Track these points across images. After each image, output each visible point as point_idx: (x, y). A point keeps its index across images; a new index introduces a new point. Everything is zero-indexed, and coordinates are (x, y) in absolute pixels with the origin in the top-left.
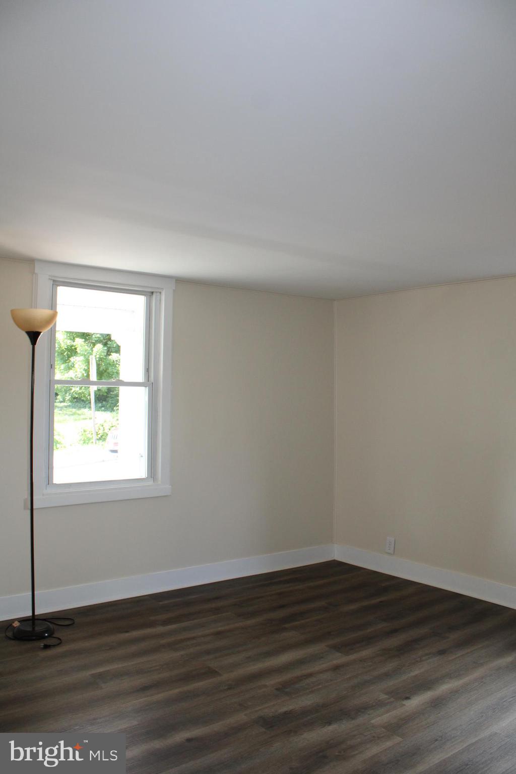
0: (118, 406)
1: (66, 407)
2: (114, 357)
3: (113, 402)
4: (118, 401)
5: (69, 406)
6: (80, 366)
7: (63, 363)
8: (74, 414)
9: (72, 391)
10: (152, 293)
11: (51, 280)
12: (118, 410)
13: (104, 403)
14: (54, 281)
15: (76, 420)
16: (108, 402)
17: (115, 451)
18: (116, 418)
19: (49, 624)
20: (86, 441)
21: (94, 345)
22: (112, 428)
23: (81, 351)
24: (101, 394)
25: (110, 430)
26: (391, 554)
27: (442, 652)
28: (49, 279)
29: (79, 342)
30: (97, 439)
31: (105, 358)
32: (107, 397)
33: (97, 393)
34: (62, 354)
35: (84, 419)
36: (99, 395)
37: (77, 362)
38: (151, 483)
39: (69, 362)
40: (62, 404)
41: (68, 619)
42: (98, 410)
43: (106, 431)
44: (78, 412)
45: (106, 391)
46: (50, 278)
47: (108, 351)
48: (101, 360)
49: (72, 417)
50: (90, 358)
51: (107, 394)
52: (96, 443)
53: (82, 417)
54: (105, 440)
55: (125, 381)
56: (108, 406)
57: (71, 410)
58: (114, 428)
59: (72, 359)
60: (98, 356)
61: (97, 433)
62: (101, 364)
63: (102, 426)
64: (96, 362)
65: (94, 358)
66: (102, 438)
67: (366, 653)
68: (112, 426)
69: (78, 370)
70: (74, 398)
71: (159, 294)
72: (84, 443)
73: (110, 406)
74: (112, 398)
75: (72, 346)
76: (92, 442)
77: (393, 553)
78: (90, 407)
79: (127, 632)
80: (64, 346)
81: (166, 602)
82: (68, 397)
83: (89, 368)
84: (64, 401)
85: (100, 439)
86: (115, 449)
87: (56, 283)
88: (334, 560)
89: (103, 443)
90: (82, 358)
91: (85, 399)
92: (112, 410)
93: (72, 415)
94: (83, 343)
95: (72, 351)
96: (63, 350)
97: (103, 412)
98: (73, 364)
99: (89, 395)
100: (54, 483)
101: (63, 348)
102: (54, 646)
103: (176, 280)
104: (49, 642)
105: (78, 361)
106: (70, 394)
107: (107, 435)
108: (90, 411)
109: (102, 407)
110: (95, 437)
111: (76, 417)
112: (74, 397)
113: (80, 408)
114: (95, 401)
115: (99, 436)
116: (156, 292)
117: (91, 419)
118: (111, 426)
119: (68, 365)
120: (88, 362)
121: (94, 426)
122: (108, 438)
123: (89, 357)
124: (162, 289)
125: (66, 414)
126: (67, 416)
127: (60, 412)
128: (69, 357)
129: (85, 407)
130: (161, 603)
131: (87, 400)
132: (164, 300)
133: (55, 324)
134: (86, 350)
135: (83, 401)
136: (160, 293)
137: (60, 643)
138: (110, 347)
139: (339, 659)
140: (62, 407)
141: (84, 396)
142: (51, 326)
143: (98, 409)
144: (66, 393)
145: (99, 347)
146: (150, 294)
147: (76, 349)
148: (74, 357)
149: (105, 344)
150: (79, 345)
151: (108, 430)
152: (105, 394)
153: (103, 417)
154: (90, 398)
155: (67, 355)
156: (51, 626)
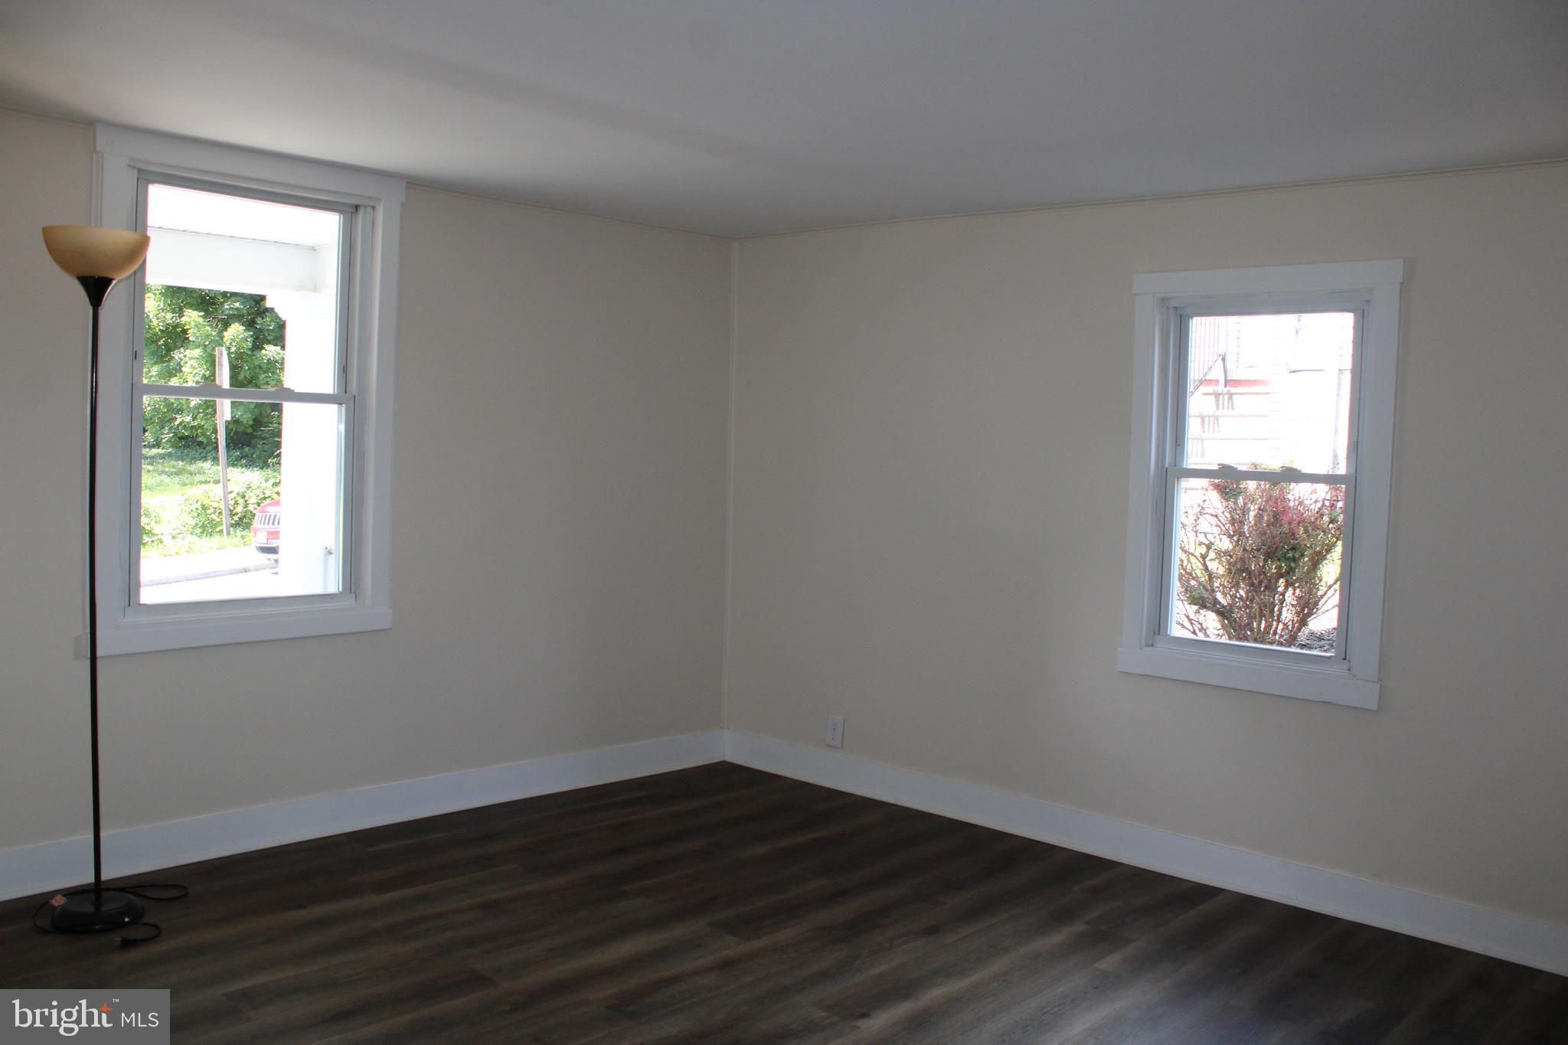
0: (279, 455)
1: (162, 457)
2: (270, 351)
3: (266, 447)
4: (278, 445)
5: (170, 455)
6: (195, 368)
7: (156, 363)
8: (179, 473)
9: (177, 423)
10: (357, 207)
11: (134, 168)
12: (279, 464)
13: (246, 449)
14: (140, 171)
15: (185, 484)
16: (254, 447)
17: (273, 550)
18: (272, 481)
19: (131, 896)
20: (207, 528)
21: (226, 325)
22: (266, 502)
23: (197, 338)
24: (241, 429)
25: (259, 505)
26: (837, 748)
27: (932, 931)
28: (129, 166)
29: (192, 317)
30: (232, 525)
31: (249, 353)
32: (252, 436)
33: (230, 427)
34: (153, 342)
35: (201, 482)
36: (236, 433)
37: (187, 359)
38: (349, 602)
39: (169, 361)
40: (155, 451)
41: (174, 886)
42: (234, 465)
43: (251, 508)
44: (188, 468)
45: (251, 423)
46: (131, 163)
47: (256, 339)
48: (242, 359)
49: (176, 479)
50: (217, 353)
51: (254, 430)
52: (228, 533)
53: (199, 478)
54: (248, 526)
55: (297, 390)
56: (254, 456)
57: (173, 463)
58: (268, 501)
59: (177, 355)
60: (233, 349)
61: (231, 511)
62: (241, 367)
63: (243, 497)
64: (230, 362)
65: (225, 353)
66: (243, 522)
67: (787, 934)
68: (265, 498)
69: (190, 378)
70: (181, 438)
71: (370, 210)
72: (202, 533)
73: (259, 457)
74: (264, 439)
75: (177, 326)
76: (222, 531)
77: (840, 746)
78: (216, 460)
79: (301, 907)
80: (157, 325)
81: (383, 846)
82: (167, 436)
83: (214, 375)
84: (157, 444)
85: (237, 525)
86: (273, 543)
87: (147, 176)
88: (724, 762)
89: (245, 533)
90: (197, 352)
91: (205, 441)
92: (264, 465)
93: (176, 474)
94: (201, 320)
95: (177, 336)
96: (156, 334)
97: (244, 470)
98: (179, 364)
99: (215, 431)
100: (142, 602)
101: (157, 330)
102: (144, 941)
103: (407, 182)
104: (132, 933)
105: (191, 359)
106: (170, 429)
107: (254, 515)
108: (215, 468)
109: (242, 458)
110: (225, 520)
111: (184, 478)
112: (180, 435)
113: (193, 460)
114: (228, 446)
115: (236, 518)
116: (365, 207)
117: (217, 482)
118: (261, 496)
119: (168, 366)
120: (211, 361)
121: (225, 497)
122: (256, 524)
123: (214, 349)
124: (378, 200)
125: (163, 472)
126: (164, 477)
127: (150, 468)
128: (169, 350)
129: (205, 459)
130: (371, 849)
131: (210, 442)
132: (383, 226)
133: (144, 262)
134: (208, 336)
135: (200, 444)
136: (374, 208)
137: (157, 934)
138: (260, 330)
139: (730, 947)
140: (152, 457)
141: (204, 434)
142: (135, 267)
143: (233, 463)
144: (163, 427)
145: (236, 331)
146: (350, 210)
147: (185, 332)
148: (182, 350)
149: (250, 324)
150: (193, 324)
151: (255, 506)
152: (249, 430)
153: (245, 479)
154: (216, 438)
155: (166, 344)
156: (137, 901)
